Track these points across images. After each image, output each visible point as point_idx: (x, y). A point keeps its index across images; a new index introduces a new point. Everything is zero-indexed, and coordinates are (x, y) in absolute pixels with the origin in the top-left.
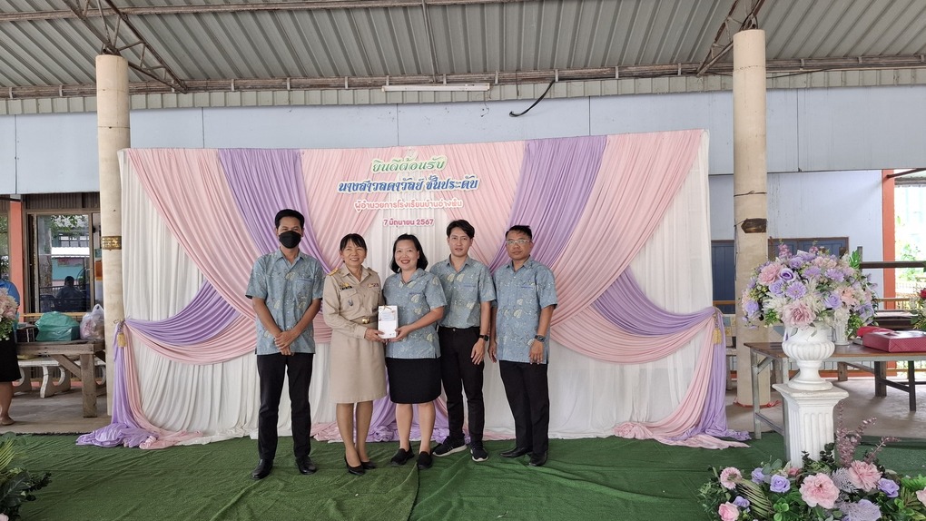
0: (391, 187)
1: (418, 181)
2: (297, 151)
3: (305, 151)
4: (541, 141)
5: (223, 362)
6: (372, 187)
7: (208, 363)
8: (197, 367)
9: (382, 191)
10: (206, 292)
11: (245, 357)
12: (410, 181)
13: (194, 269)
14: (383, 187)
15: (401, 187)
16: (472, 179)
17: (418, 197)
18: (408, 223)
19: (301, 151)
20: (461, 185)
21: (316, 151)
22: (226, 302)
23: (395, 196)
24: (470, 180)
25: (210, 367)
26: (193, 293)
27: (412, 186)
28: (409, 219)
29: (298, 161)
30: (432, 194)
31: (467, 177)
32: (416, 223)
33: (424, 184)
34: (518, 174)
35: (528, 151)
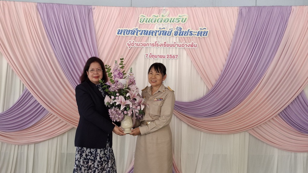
0: (151, 33)
1: (169, 30)
2: (90, 7)
3: (96, 7)
4: (250, 8)
5: (35, 143)
6: (139, 33)
7: (25, 144)
8: (17, 146)
9: (145, 36)
10: (26, 97)
11: (50, 141)
12: (163, 30)
13: (18, 80)
14: (146, 33)
15: (157, 33)
16: (204, 30)
17: (168, 41)
18: (161, 57)
19: (93, 7)
20: (197, 34)
21: (102, 8)
22: (39, 104)
23: (153, 39)
24: (203, 31)
25: (26, 147)
26: (16, 97)
27: (165, 33)
28: (162, 54)
29: (91, 13)
30: (178, 39)
31: (201, 29)
32: (166, 57)
33: (173, 32)
34: (234, 28)
35: (241, 14)
